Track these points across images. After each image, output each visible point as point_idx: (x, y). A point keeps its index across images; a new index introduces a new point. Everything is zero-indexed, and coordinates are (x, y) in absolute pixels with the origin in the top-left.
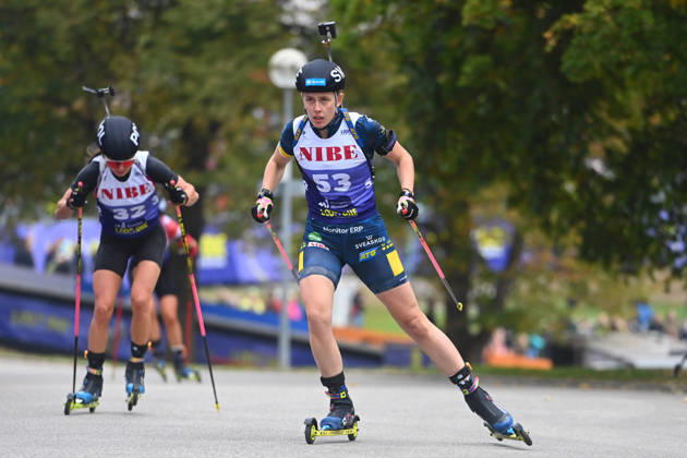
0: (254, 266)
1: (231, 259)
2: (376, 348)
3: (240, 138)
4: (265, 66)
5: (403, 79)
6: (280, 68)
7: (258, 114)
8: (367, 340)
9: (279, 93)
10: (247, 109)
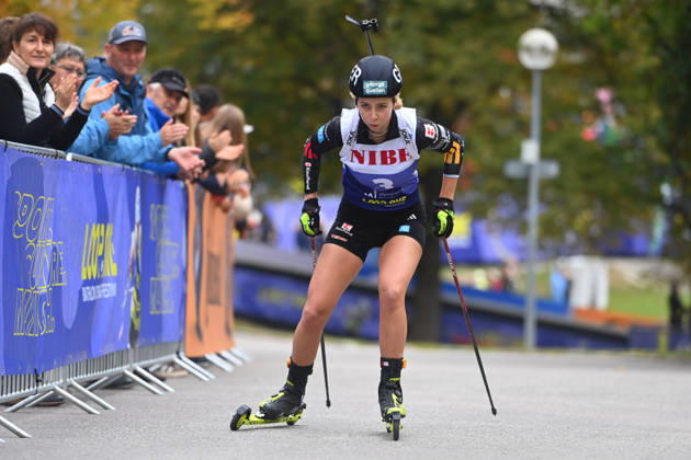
0: (497, 245)
1: (475, 238)
2: (621, 330)
3: (486, 119)
4: (514, 46)
5: (654, 61)
6: (529, 50)
7: (505, 94)
8: (612, 321)
9: (527, 74)
10: (493, 89)
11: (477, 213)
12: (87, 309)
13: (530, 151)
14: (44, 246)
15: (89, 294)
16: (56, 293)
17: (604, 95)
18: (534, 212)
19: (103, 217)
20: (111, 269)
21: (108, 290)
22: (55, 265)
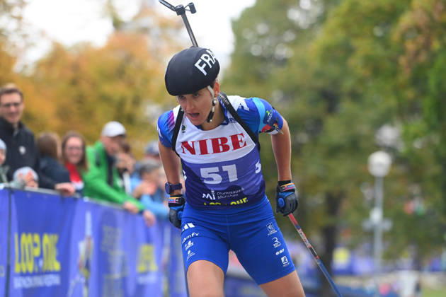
11: (352, 248)
12: (140, 288)
13: (376, 216)
14: (118, 255)
15: (141, 280)
16: (124, 280)
17: (415, 189)
18: (379, 246)
19: (149, 240)
20: (154, 267)
21: (152, 279)
22: (123, 266)
